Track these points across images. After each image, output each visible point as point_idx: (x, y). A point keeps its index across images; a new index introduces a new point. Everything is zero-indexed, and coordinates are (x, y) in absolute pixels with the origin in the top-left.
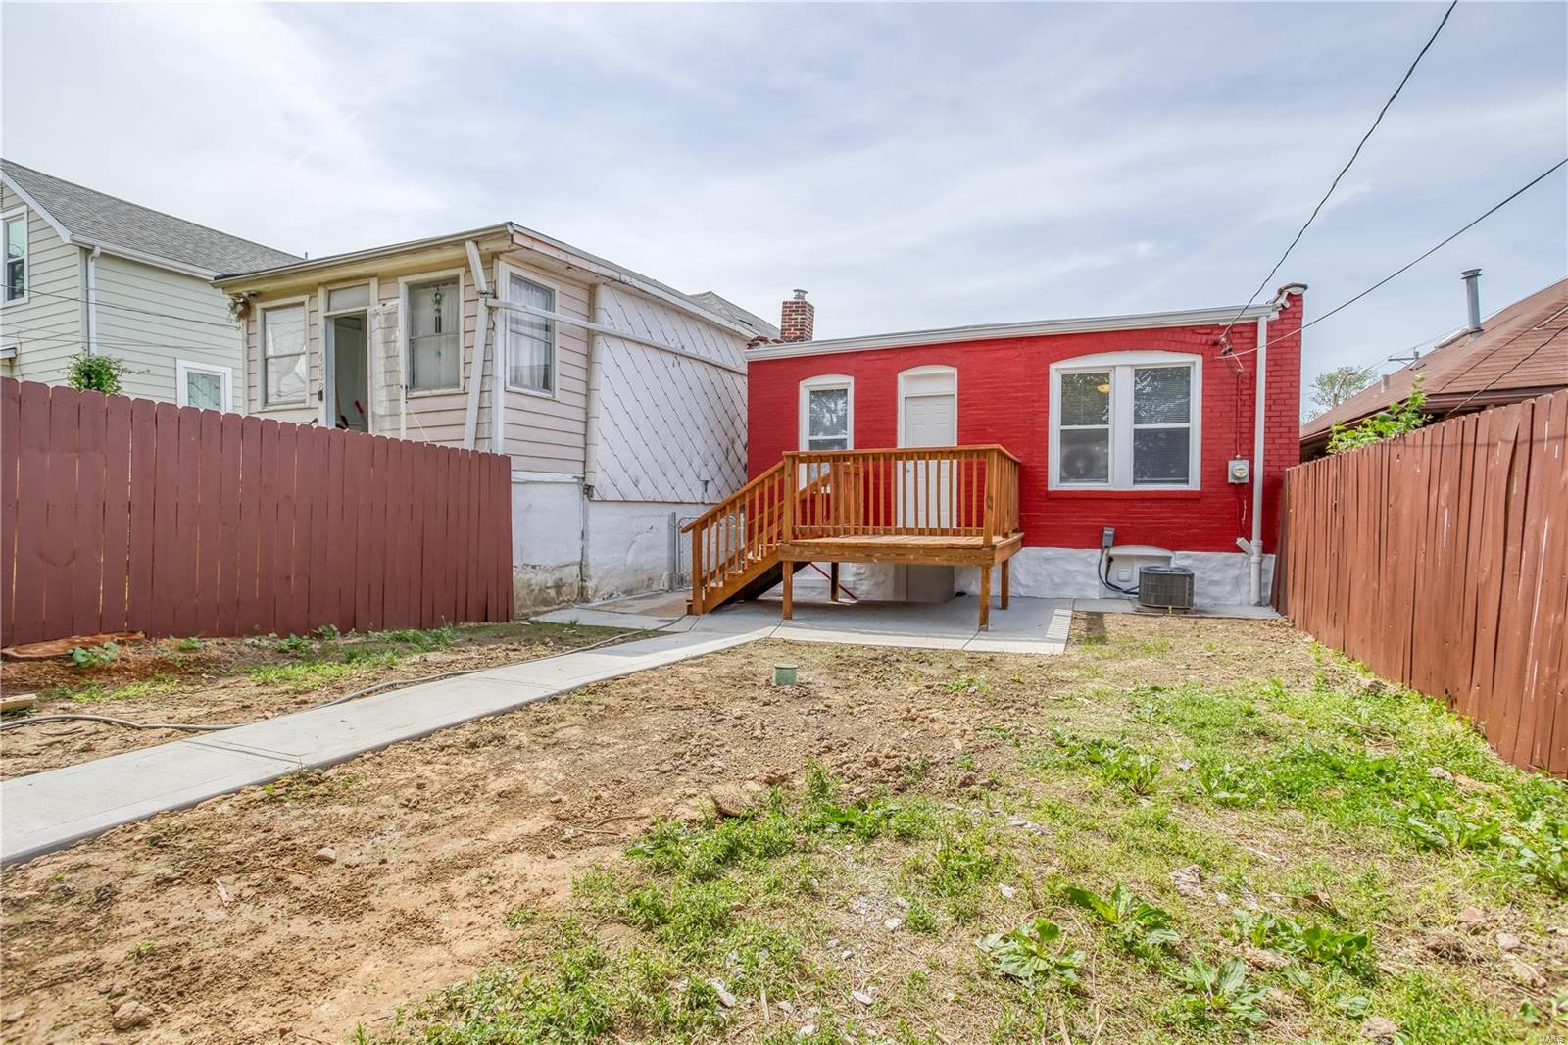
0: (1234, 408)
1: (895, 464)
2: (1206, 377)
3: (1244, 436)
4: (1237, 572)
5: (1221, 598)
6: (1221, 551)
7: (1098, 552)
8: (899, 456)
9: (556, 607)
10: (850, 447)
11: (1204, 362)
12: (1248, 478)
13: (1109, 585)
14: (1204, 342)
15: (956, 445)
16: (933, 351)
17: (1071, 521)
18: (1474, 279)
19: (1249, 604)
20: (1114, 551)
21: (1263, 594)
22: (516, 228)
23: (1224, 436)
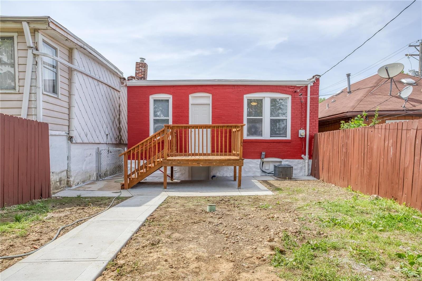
0: (301, 113)
1: (188, 130)
2: (293, 102)
3: (303, 122)
4: (301, 166)
5: (297, 174)
6: (297, 159)
7: (259, 160)
8: (189, 127)
9: (60, 190)
10: (171, 123)
11: (292, 98)
12: (304, 136)
13: (263, 171)
14: (292, 91)
15: (211, 123)
16: (203, 88)
17: (252, 150)
18: (349, 77)
19: (305, 175)
20: (265, 160)
21: (309, 172)
22: (51, 20)
23: (298, 122)
